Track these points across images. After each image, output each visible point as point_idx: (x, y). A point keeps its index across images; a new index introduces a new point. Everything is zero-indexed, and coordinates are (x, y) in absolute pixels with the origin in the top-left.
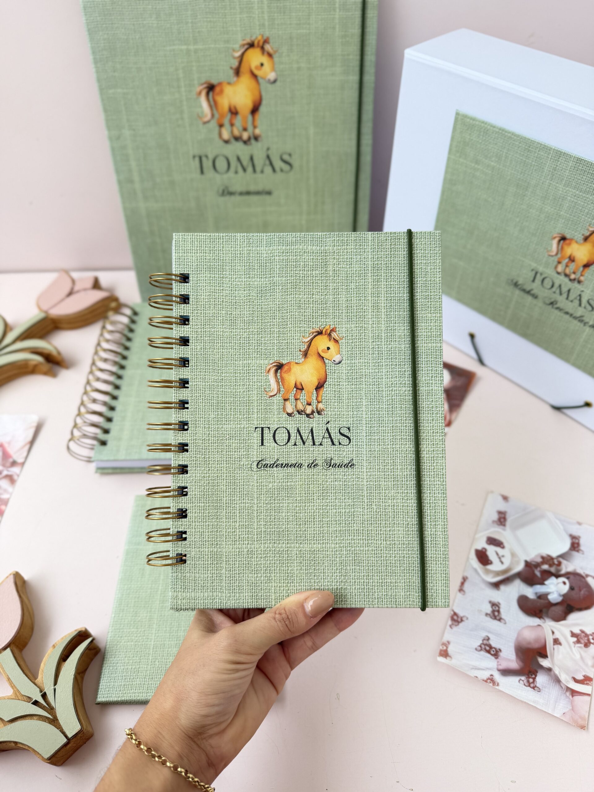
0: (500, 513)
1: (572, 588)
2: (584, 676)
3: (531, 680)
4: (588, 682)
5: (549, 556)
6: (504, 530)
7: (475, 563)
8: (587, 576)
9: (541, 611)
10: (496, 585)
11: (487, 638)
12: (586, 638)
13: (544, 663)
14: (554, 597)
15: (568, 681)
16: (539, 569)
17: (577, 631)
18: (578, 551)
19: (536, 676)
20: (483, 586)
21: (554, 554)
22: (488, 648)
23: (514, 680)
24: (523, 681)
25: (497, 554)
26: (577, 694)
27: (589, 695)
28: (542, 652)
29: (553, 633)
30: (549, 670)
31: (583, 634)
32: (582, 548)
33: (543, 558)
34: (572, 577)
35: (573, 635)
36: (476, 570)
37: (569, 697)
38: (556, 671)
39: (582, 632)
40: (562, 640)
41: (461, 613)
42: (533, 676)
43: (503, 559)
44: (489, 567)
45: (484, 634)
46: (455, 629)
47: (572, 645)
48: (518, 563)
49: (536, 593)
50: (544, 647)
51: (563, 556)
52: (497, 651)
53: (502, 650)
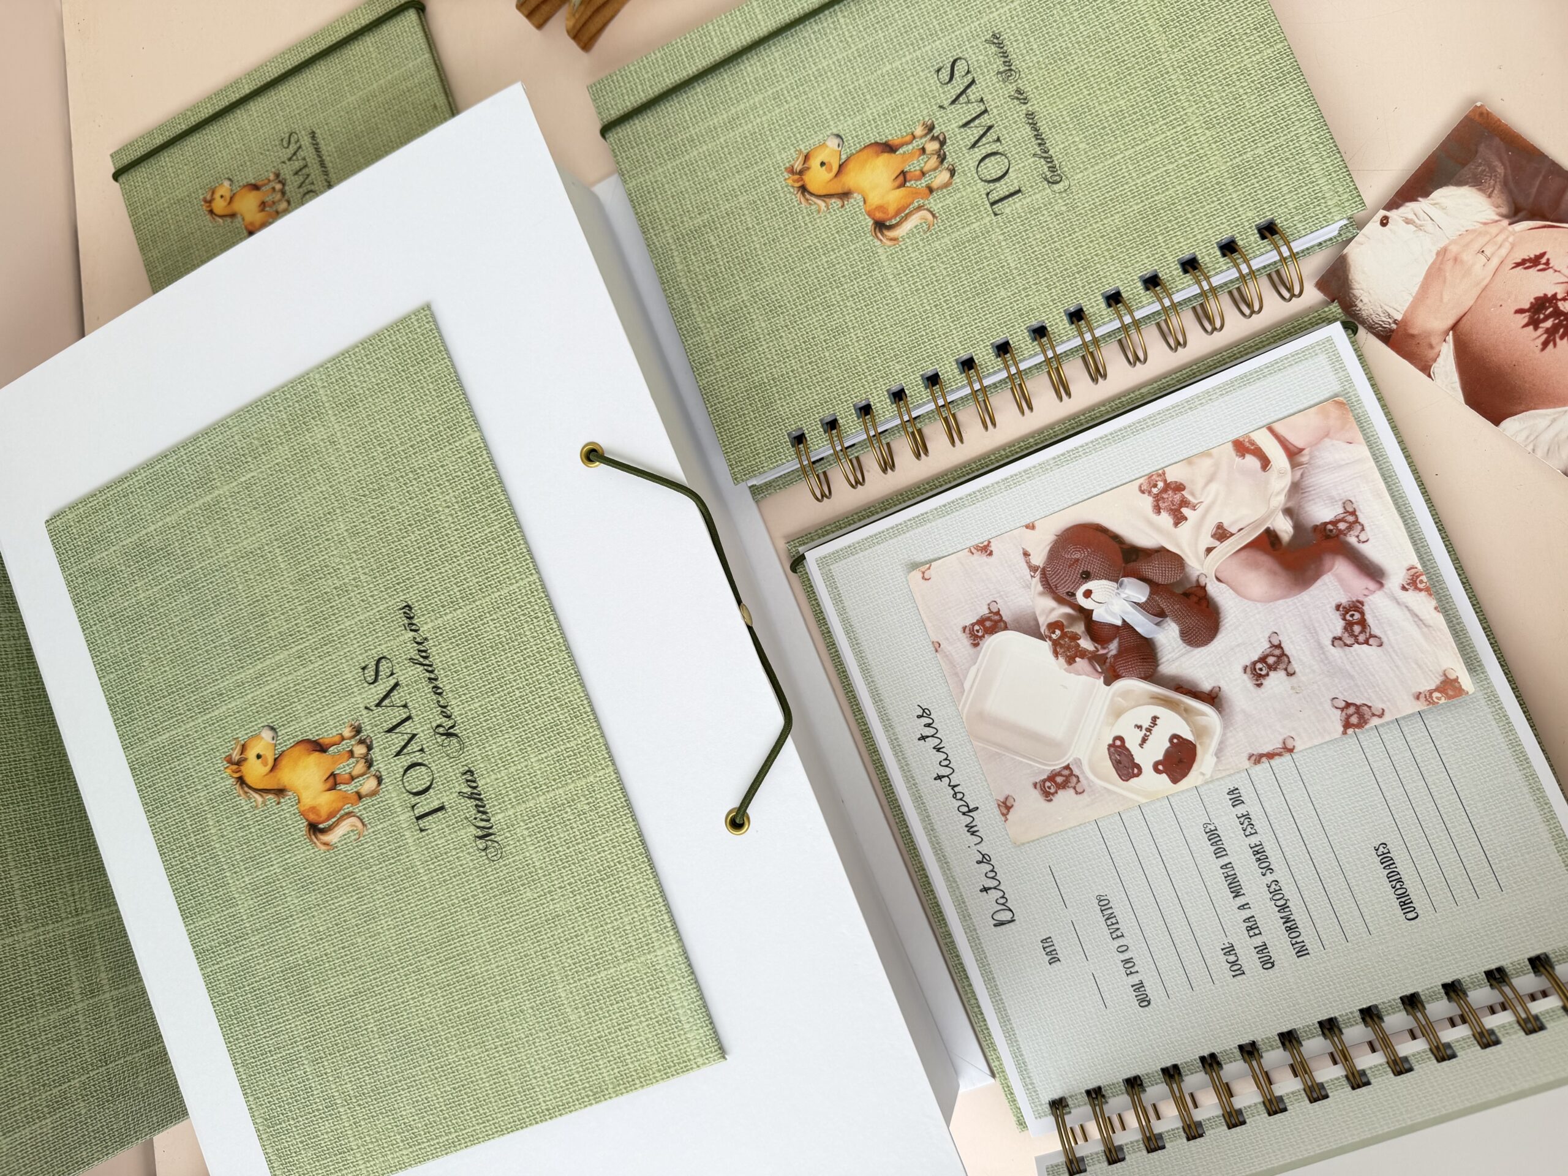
0: (1048, 795)
1: (1087, 576)
2: (1243, 456)
3: (1342, 526)
4: (1247, 445)
5: (1056, 654)
6: (1078, 761)
7: (1205, 764)
8: (1033, 569)
9: (1186, 595)
10: (1213, 698)
11: (1337, 643)
12: (1165, 496)
13: (1284, 528)
14: (1136, 591)
15: (1281, 474)
16: (1102, 652)
17: (1166, 519)
18: (998, 613)
19: (1326, 524)
20: (1238, 718)
21: (1046, 646)
22: (1357, 629)
23: (1372, 550)
24: (1358, 537)
25: (1144, 740)
26: (1290, 446)
27: (1271, 430)
28: (1268, 541)
29: (1209, 550)
30: (1288, 512)
31: (1161, 504)
32: (984, 611)
33: (1071, 661)
34: (1062, 591)
35: (1179, 519)
36: (1218, 754)
37: (1310, 454)
38: (1280, 500)
39: (1158, 509)
40: (1209, 527)
41: (1337, 717)
42: (1330, 527)
43: (1146, 724)
44: (1187, 734)
45: (1336, 653)
46: (1377, 706)
47: (1200, 510)
48: (1125, 694)
49: (1157, 624)
50: (1253, 545)
51: (1033, 631)
52: (1347, 610)
53: (1334, 605)
